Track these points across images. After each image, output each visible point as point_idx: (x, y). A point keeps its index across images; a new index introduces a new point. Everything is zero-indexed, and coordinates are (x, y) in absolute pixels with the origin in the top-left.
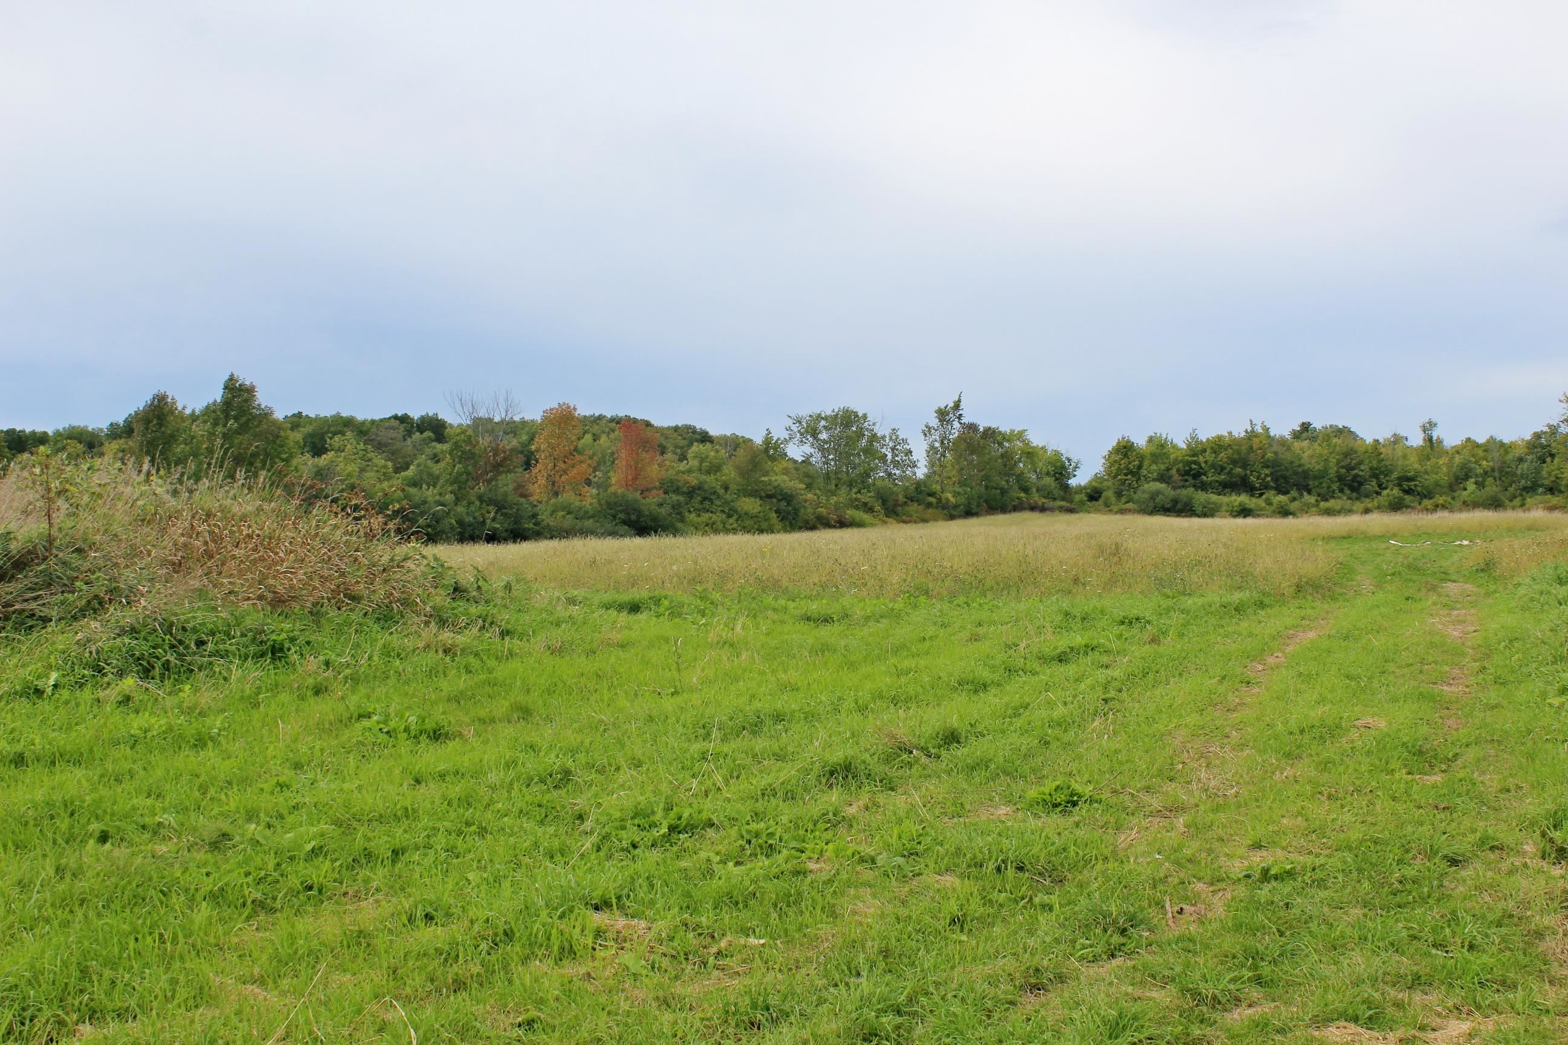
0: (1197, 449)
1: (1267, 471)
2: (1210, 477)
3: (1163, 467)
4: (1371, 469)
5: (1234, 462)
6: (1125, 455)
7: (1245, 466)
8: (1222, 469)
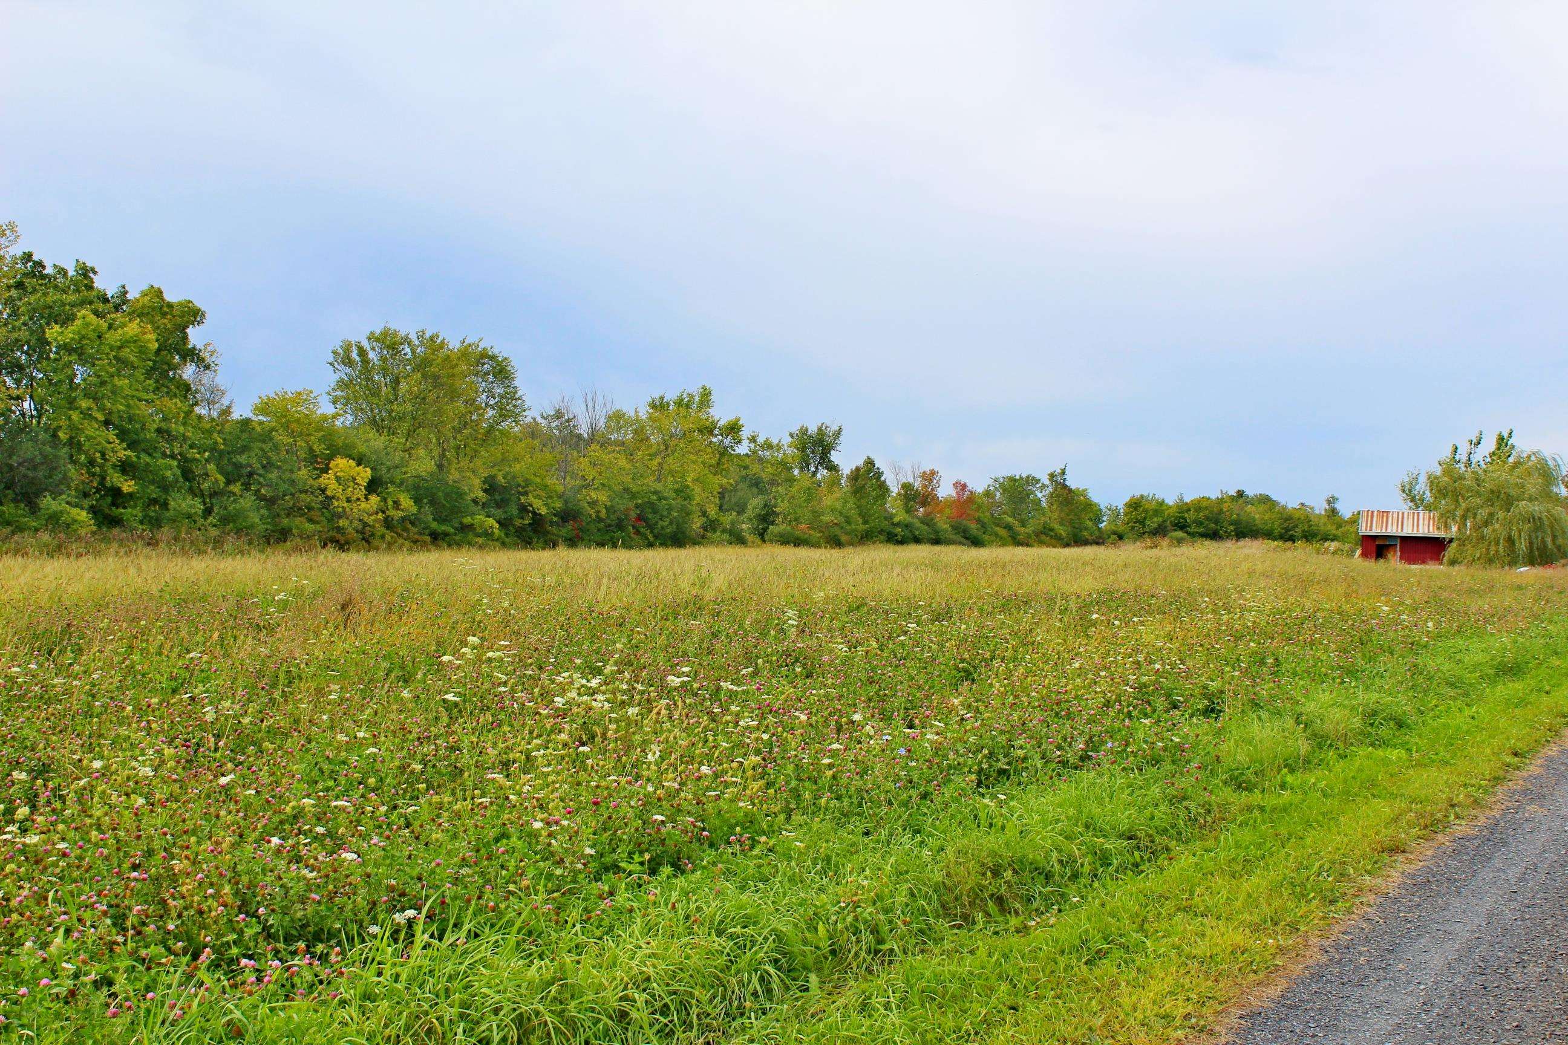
0: (1184, 508)
1: (1232, 528)
2: (1193, 529)
3: (1161, 519)
4: (1303, 531)
5: (1207, 518)
6: (1135, 509)
7: (1216, 522)
8: (1201, 523)
